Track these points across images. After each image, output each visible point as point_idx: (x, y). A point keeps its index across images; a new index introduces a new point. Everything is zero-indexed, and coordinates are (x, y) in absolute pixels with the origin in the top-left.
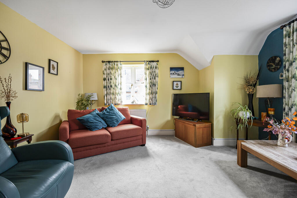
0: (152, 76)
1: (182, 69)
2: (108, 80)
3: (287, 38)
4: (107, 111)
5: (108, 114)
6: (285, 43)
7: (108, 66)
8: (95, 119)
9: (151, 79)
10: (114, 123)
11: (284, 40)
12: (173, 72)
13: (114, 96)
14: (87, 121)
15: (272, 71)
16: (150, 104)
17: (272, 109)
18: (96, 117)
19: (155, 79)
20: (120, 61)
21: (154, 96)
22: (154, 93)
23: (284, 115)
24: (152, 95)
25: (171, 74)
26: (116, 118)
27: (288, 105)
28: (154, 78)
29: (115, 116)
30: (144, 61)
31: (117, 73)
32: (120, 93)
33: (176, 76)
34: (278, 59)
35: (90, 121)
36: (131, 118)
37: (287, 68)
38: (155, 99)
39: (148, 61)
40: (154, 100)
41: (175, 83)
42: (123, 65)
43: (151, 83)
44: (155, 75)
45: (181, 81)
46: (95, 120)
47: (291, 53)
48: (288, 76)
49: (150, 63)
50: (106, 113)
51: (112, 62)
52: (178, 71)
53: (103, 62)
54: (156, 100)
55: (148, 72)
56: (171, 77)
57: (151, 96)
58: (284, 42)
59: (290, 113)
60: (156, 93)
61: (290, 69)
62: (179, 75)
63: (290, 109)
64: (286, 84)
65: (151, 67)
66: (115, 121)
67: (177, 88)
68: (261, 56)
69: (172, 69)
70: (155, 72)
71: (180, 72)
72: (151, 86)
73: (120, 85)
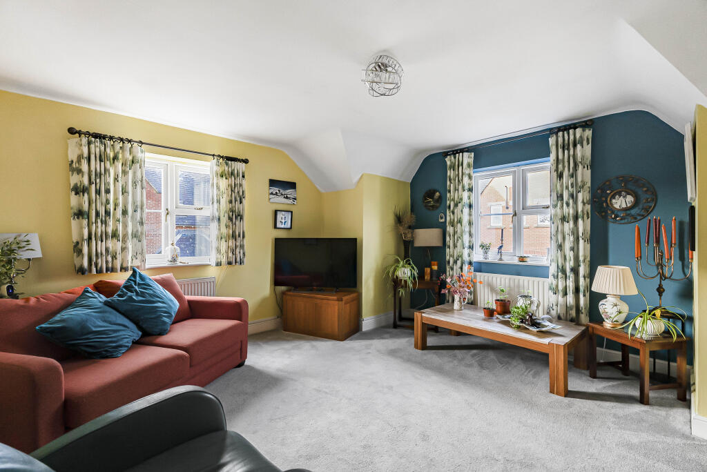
0: (233, 194)
1: (292, 185)
2: (98, 192)
3: (452, 170)
4: (136, 291)
5: (140, 298)
6: (450, 177)
7: (98, 150)
8: (105, 321)
9: (231, 202)
10: (165, 323)
11: (449, 172)
12: (275, 190)
13: (120, 244)
14: (83, 329)
15: (429, 209)
16: (230, 263)
17: (436, 263)
18: (107, 315)
19: (241, 202)
20: (141, 142)
21: (238, 244)
22: (239, 236)
23: (448, 269)
24: (235, 240)
25: (272, 194)
26: (164, 307)
27: (453, 257)
28: (240, 199)
29: (160, 302)
30: (213, 155)
31: (131, 173)
32: (139, 234)
33: (281, 199)
34: (437, 194)
35: (94, 329)
36: (190, 302)
37: (452, 208)
38: (242, 251)
39: (222, 157)
40: (240, 252)
41: (280, 216)
42: (147, 154)
43: (232, 211)
44: (241, 193)
45: (292, 212)
46: (105, 324)
47: (457, 192)
48: (454, 220)
49: (230, 162)
50: (134, 297)
51: (111, 138)
52: (285, 189)
53: (72, 131)
54: (244, 254)
55: (224, 183)
56: (271, 200)
57: (231, 243)
58: (448, 174)
59: (455, 267)
60: (243, 237)
61: (455, 211)
62: (287, 198)
63: (455, 262)
64: (450, 229)
65: (232, 174)
66: (164, 316)
67: (283, 226)
68: (414, 184)
69: (273, 183)
70: (241, 185)
71: (289, 192)
72: (230, 219)
73: (139, 210)
